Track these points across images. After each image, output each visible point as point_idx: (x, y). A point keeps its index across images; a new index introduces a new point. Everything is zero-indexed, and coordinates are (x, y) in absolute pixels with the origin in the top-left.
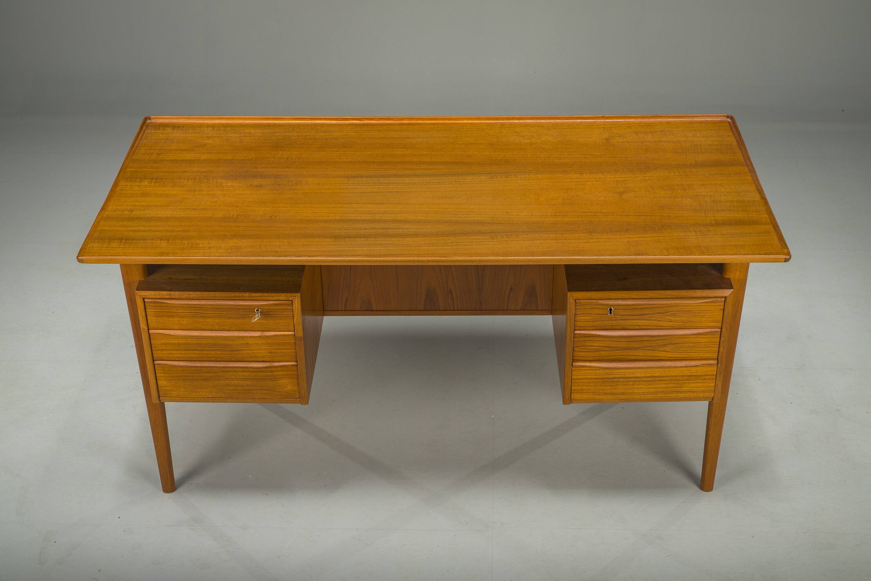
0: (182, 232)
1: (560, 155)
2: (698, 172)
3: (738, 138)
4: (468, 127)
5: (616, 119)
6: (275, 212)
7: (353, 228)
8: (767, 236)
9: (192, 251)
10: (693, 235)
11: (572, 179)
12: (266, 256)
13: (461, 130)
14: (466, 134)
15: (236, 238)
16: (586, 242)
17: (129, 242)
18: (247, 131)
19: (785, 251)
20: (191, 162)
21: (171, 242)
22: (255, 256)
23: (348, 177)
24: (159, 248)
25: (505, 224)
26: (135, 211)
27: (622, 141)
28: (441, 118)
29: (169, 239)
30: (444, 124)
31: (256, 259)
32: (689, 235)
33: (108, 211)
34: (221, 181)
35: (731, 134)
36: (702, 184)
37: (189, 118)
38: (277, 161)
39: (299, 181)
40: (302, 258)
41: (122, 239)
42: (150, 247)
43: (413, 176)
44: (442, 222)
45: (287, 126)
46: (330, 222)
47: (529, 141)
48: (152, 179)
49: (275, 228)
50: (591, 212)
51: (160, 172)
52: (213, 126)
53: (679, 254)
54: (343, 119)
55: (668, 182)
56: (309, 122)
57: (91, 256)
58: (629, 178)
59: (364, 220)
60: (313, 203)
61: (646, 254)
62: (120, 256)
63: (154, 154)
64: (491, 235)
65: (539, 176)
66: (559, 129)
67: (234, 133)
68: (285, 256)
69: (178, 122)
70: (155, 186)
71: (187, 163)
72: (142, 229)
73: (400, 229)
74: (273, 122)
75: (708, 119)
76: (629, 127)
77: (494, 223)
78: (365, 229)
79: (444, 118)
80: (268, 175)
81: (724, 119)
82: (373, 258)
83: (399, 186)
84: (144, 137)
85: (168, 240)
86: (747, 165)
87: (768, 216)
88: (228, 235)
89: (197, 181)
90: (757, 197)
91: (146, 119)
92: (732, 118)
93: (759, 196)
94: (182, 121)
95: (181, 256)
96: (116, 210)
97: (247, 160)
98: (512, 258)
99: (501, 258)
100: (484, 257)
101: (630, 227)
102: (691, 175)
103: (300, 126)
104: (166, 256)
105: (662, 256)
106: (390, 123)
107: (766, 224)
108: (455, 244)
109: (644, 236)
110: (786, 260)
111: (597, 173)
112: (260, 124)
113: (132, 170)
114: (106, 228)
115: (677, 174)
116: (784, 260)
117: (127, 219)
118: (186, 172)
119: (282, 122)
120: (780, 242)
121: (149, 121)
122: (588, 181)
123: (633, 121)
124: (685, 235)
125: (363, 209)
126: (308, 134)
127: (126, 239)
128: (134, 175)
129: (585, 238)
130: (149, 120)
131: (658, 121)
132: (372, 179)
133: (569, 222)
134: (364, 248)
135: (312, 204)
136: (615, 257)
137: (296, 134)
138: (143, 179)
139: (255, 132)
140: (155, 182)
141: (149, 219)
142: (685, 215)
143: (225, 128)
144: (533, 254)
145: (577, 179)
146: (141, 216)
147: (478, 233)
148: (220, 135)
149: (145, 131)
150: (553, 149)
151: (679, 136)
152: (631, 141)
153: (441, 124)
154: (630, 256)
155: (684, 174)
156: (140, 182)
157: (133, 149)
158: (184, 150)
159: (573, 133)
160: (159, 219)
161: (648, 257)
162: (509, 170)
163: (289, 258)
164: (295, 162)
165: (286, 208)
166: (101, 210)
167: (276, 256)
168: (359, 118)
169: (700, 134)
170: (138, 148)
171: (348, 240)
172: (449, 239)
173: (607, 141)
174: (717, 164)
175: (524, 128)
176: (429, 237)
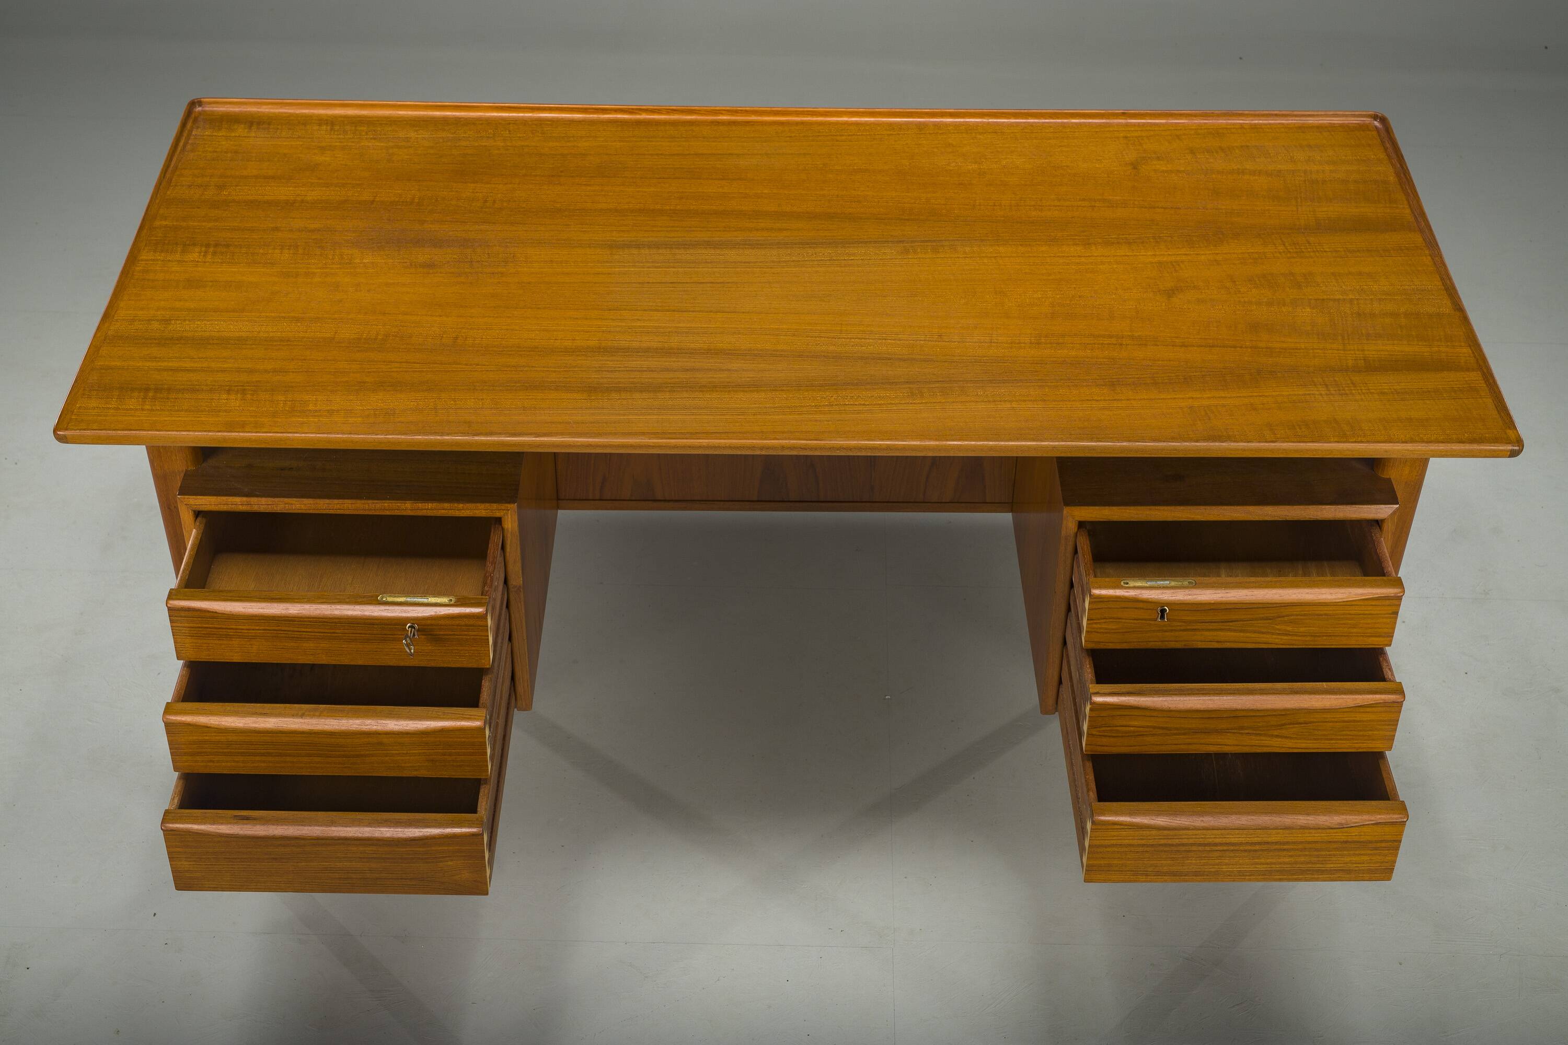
0: (271, 374)
1: (1041, 200)
2: (1323, 246)
3: (1399, 166)
4: (851, 132)
5: (1151, 119)
6: (463, 328)
7: (626, 367)
8: (1473, 398)
9: (294, 419)
10: (1321, 395)
11: (1068, 257)
12: (448, 434)
13: (838, 138)
14: (848, 147)
15: (385, 390)
16: (1104, 408)
17: (162, 396)
18: (402, 134)
19: (1510, 433)
20: (288, 205)
21: (249, 396)
22: (425, 434)
23: (613, 246)
24: (226, 411)
25: (937, 361)
26: (173, 322)
27: (1165, 169)
28: (796, 111)
29: (245, 389)
30: (802, 123)
31: (426, 439)
32: (1313, 394)
33: (117, 320)
34: (350, 252)
35: (1382, 156)
36: (1333, 274)
37: (281, 103)
38: (465, 207)
39: (510, 254)
40: (523, 439)
41: (147, 390)
42: (207, 409)
43: (745, 244)
44: (807, 356)
45: (482, 124)
46: (577, 353)
47: (976, 166)
48: (208, 246)
49: (464, 366)
50: (1110, 337)
51: (224, 229)
52: (331, 122)
53: (1295, 440)
54: (597, 111)
55: (1264, 267)
56: (526, 115)
57: (85, 430)
58: (1184, 258)
59: (647, 350)
60: (540, 306)
61: (1229, 438)
62: (145, 430)
63: (210, 186)
64: (909, 388)
65: (1001, 249)
66: (1036, 138)
67: (375, 139)
68: (487, 434)
69: (258, 111)
70: (214, 263)
71: (279, 208)
72: (188, 365)
73: (723, 370)
74: (454, 114)
75: (1336, 121)
76: (1177, 136)
77: (914, 359)
78: (650, 370)
79: (803, 111)
80: (447, 240)
81: (1368, 120)
82: (668, 441)
83: (715, 270)
84: (189, 147)
85: (244, 392)
86: (1421, 231)
87: (1472, 350)
88: (368, 382)
89: (301, 251)
90: (1446, 307)
91: (193, 104)
92: (1383, 120)
93: (1449, 303)
94: (267, 110)
95: (270, 432)
96: (134, 320)
97: (403, 202)
98: (956, 443)
99: (932, 443)
100: (897, 440)
101: (1192, 374)
102: (1309, 252)
103: (509, 124)
104: (239, 432)
105: (1263, 442)
106: (691, 119)
107: (1468, 370)
108: (837, 408)
109: (1222, 394)
110: (1513, 454)
111: (1118, 243)
112: (428, 118)
113: (164, 223)
114: (113, 364)
115: (1281, 248)
116: (1509, 453)
117: (157, 341)
118: (276, 229)
119: (473, 116)
120: (1499, 413)
121: (199, 109)
122: (1102, 263)
123: (1184, 123)
124: (1305, 395)
125: (644, 323)
126: (526, 144)
127: (157, 390)
128: (170, 236)
129: (1102, 398)
130: (200, 106)
131: (1234, 124)
132: (661, 251)
133: (1067, 359)
134: (648, 417)
135: (539, 308)
136: (1165, 444)
137: (502, 144)
138: (189, 245)
139: (417, 138)
140: (214, 253)
141: (203, 342)
142: (1303, 346)
143: (356, 126)
144: (997, 436)
145: (1079, 256)
146: (185, 334)
147: (882, 383)
148: (345, 144)
149: (191, 131)
150: (1026, 185)
151: (1280, 158)
152: (1183, 169)
153: (797, 123)
154: (1197, 441)
155: (1295, 250)
156: (183, 252)
157: (168, 176)
158: (273, 178)
159: (1064, 149)
160: (223, 342)
161: (1232, 444)
162: (938, 234)
163: (496, 438)
164: (500, 209)
165: (486, 318)
166: (102, 320)
167: (467, 434)
168: (629, 109)
169: (1321, 157)
170: (178, 173)
171: (614, 395)
172: (825, 396)
173: (1135, 168)
174: (1361, 225)
175: (964, 135)
176: (782, 390)
